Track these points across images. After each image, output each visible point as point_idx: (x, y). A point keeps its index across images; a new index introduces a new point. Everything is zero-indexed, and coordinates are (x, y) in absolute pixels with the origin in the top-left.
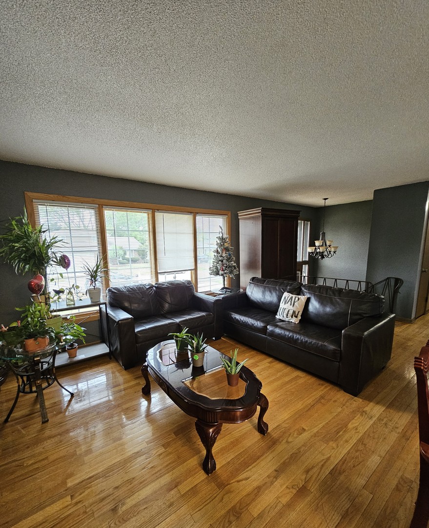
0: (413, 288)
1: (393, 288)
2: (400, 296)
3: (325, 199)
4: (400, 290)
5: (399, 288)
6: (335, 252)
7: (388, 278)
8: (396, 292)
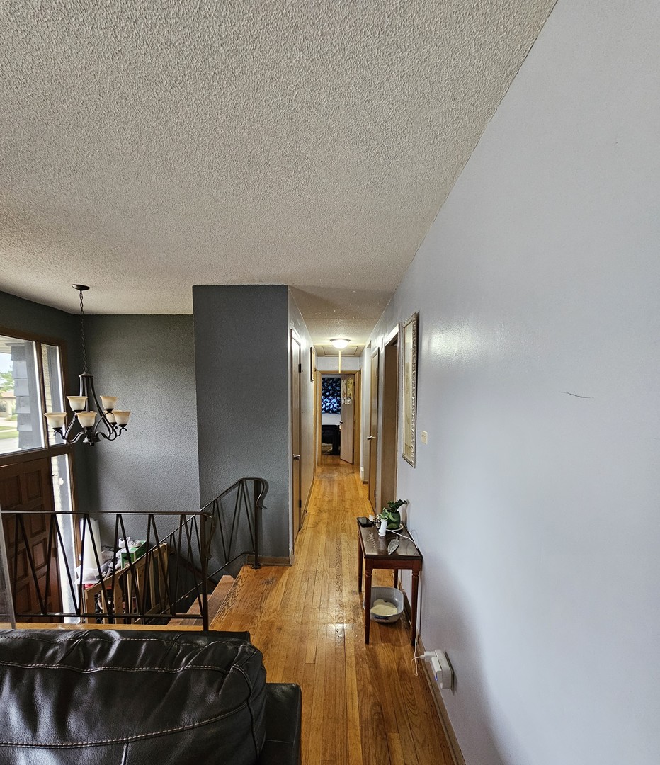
0: (285, 495)
1: (252, 498)
2: (266, 514)
3: (82, 288)
4: (265, 502)
5: (262, 498)
6: (123, 426)
7: (242, 481)
8: (258, 507)
